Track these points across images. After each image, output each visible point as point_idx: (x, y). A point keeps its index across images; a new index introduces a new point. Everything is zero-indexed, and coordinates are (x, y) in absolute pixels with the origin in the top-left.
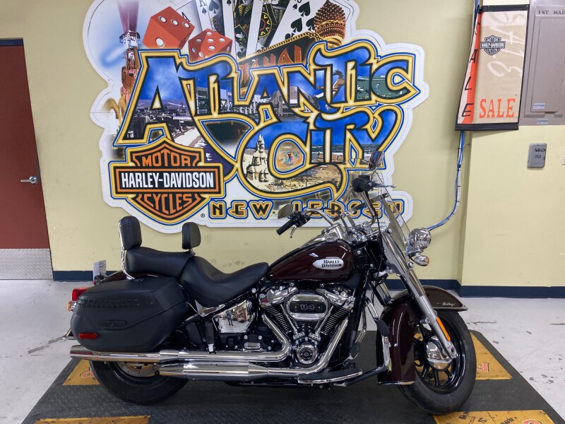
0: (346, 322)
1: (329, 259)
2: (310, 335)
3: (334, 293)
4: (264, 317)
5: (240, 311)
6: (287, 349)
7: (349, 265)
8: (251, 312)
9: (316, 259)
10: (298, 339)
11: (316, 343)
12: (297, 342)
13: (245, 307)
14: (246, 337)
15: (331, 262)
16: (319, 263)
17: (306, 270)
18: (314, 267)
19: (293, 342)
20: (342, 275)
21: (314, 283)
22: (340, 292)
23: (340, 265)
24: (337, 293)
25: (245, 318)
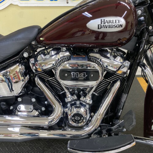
0: (118, 84)
1: (107, 19)
2: (82, 99)
3: (108, 58)
4: (37, 80)
5: (14, 74)
6: (58, 110)
7: (129, 28)
8: (25, 75)
9: (89, 19)
10: (70, 102)
11: (88, 106)
12: (69, 105)
13: (18, 70)
14: (20, 100)
15: (110, 22)
16: (94, 24)
17: (81, 33)
18: (88, 29)
19: (64, 105)
20: (119, 39)
21: (88, 48)
22: (115, 57)
23: (121, 26)
24: (112, 58)
25: (19, 79)
